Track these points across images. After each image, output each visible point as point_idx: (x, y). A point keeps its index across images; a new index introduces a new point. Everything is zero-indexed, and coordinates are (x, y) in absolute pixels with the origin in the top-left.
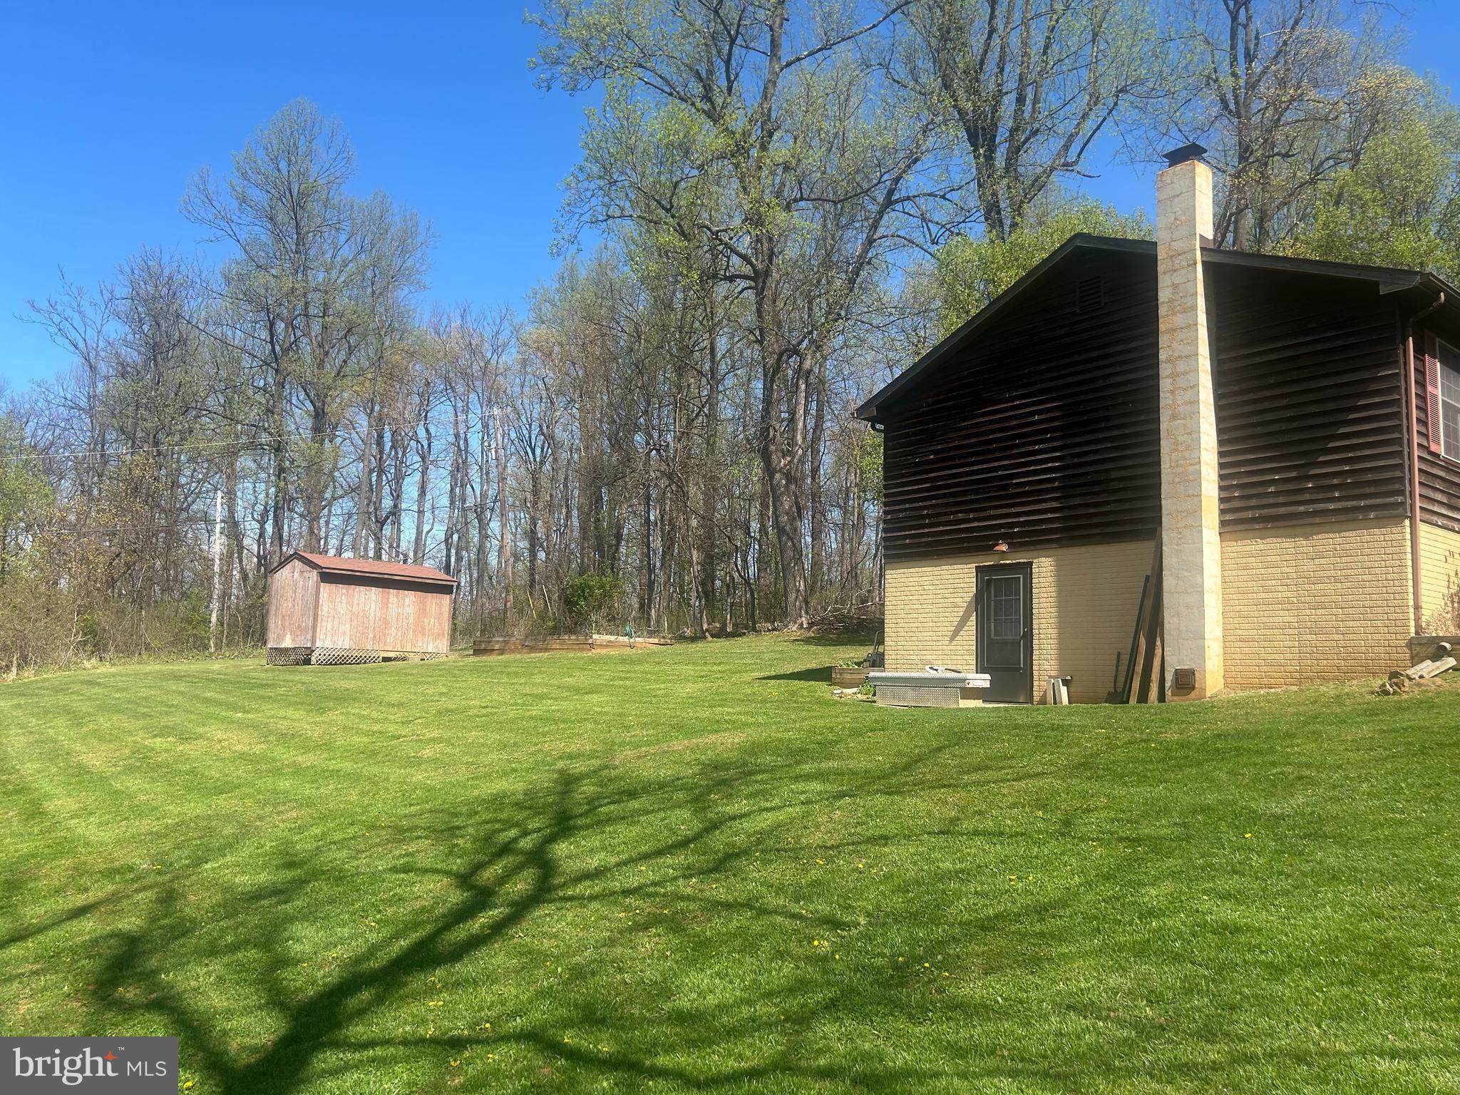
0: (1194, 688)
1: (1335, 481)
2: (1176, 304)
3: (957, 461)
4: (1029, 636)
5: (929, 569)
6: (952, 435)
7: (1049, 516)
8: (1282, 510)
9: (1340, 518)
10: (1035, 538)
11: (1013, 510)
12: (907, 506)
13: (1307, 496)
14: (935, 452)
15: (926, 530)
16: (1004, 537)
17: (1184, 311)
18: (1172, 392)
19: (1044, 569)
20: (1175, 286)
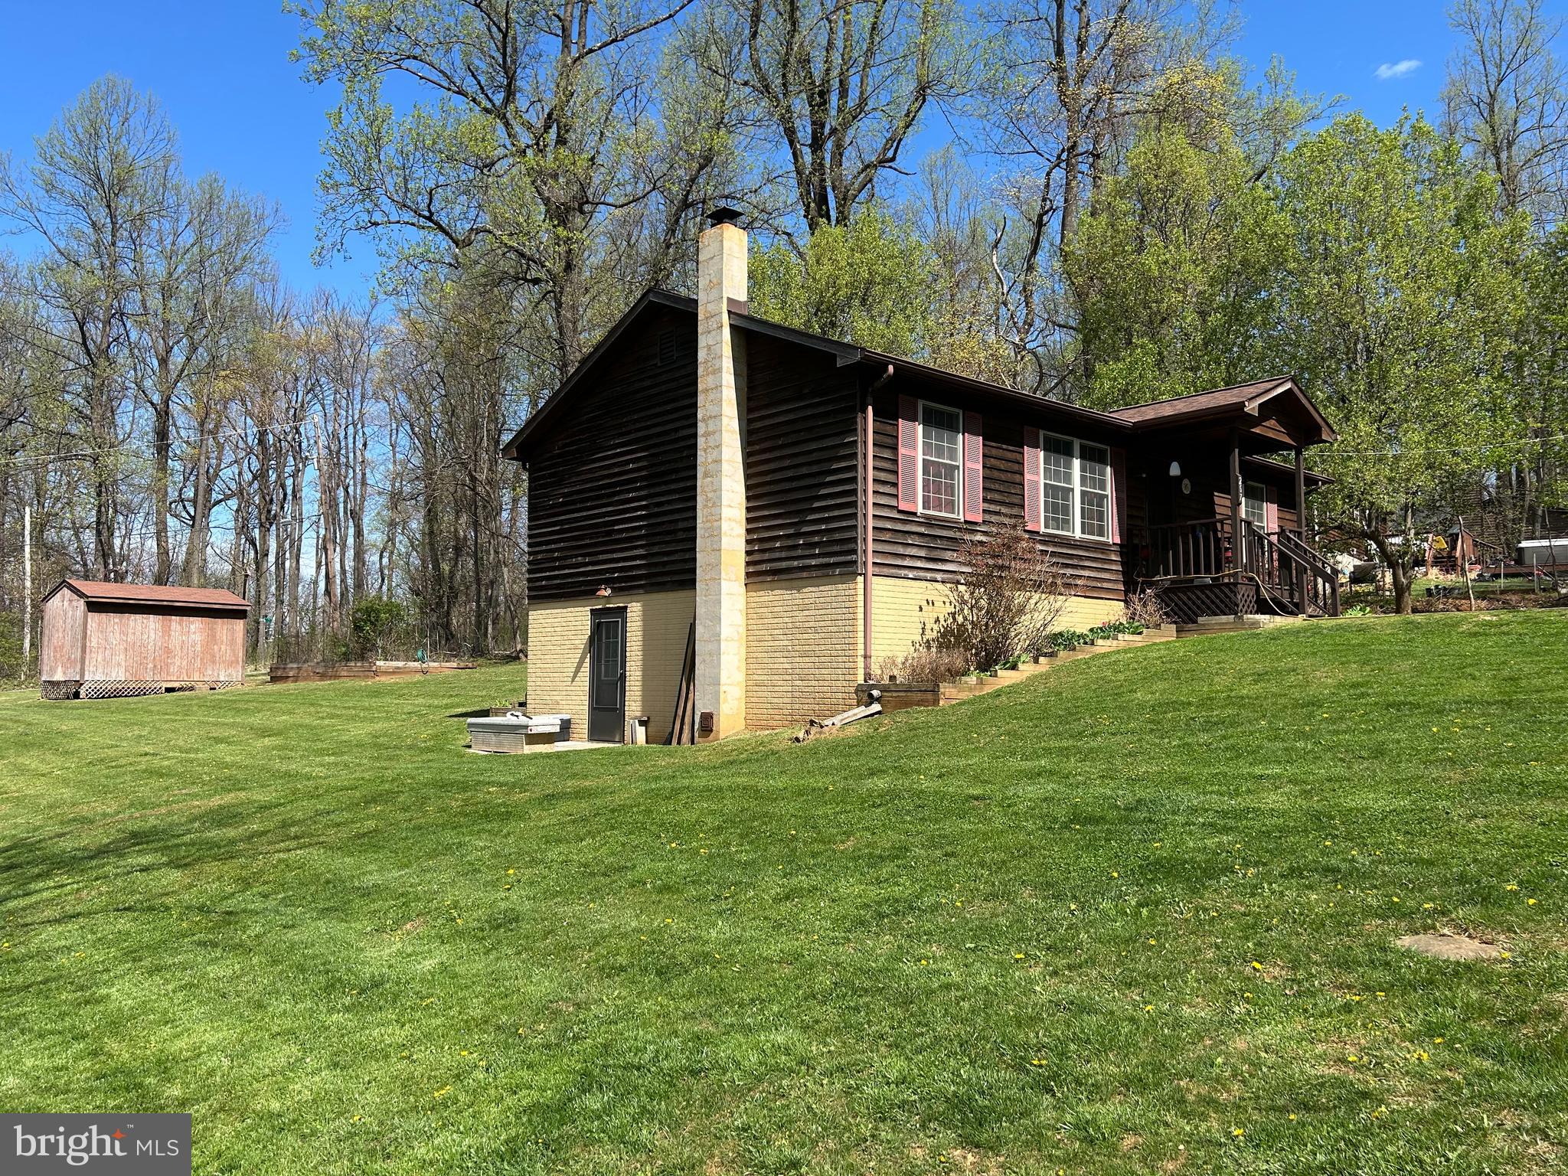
0: (711, 731)
1: (816, 539)
2: (710, 364)
3: (578, 506)
4: (623, 677)
5: (559, 611)
6: (574, 479)
7: (638, 562)
8: (784, 564)
9: (819, 573)
10: (626, 585)
11: (615, 556)
12: (544, 547)
13: (799, 552)
14: (564, 495)
15: (557, 573)
16: (608, 582)
17: (714, 373)
18: (705, 450)
19: (635, 611)
20: (709, 347)
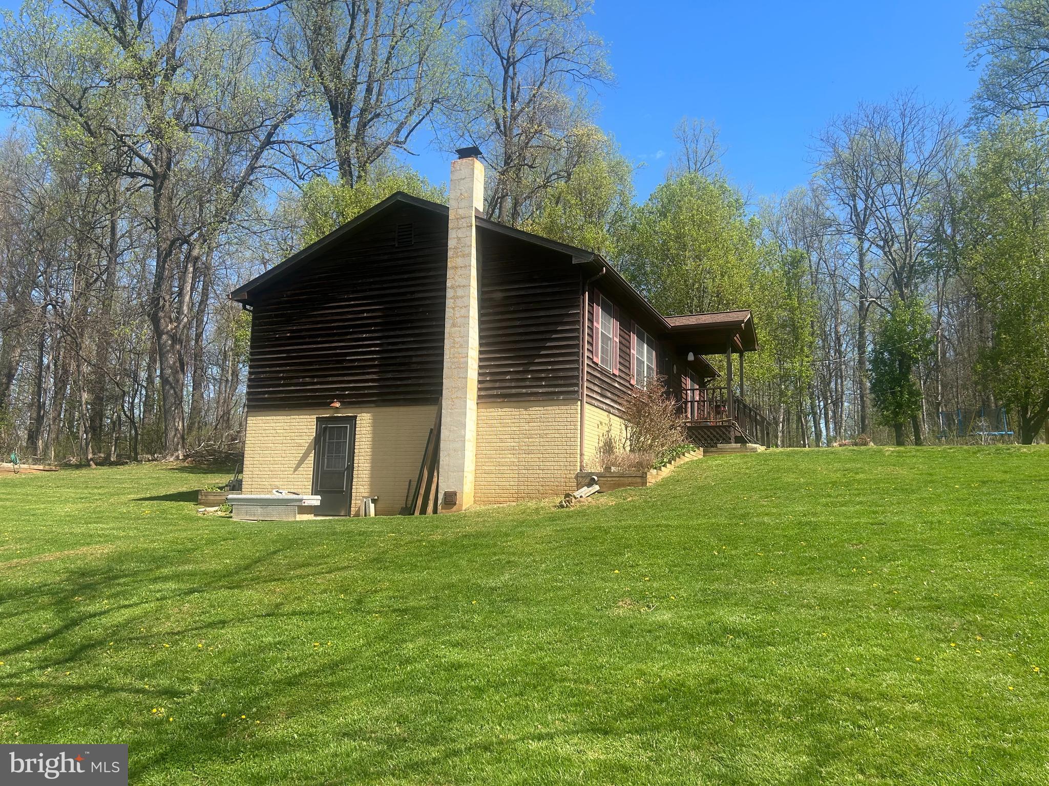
0: (455, 504)
1: (543, 375)
2: (459, 250)
3: (307, 340)
4: (351, 468)
5: (281, 417)
6: (303, 320)
7: (370, 384)
8: (514, 391)
9: (545, 398)
10: (360, 399)
11: (346, 378)
12: (268, 369)
13: (528, 383)
14: (292, 331)
15: (281, 389)
16: (339, 398)
17: (463, 256)
18: (453, 309)
19: (365, 421)
20: (459, 239)
